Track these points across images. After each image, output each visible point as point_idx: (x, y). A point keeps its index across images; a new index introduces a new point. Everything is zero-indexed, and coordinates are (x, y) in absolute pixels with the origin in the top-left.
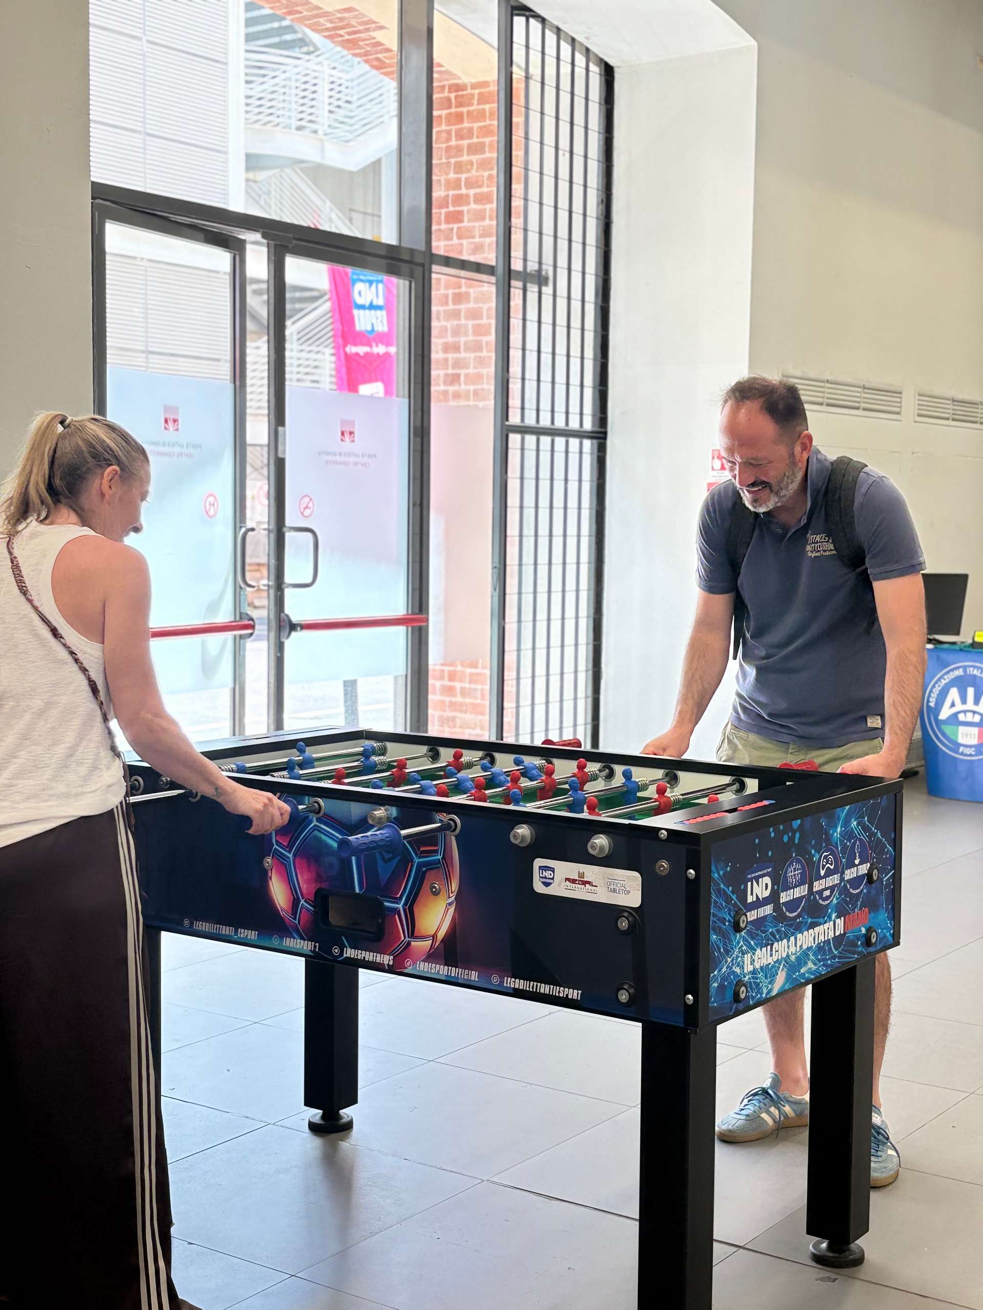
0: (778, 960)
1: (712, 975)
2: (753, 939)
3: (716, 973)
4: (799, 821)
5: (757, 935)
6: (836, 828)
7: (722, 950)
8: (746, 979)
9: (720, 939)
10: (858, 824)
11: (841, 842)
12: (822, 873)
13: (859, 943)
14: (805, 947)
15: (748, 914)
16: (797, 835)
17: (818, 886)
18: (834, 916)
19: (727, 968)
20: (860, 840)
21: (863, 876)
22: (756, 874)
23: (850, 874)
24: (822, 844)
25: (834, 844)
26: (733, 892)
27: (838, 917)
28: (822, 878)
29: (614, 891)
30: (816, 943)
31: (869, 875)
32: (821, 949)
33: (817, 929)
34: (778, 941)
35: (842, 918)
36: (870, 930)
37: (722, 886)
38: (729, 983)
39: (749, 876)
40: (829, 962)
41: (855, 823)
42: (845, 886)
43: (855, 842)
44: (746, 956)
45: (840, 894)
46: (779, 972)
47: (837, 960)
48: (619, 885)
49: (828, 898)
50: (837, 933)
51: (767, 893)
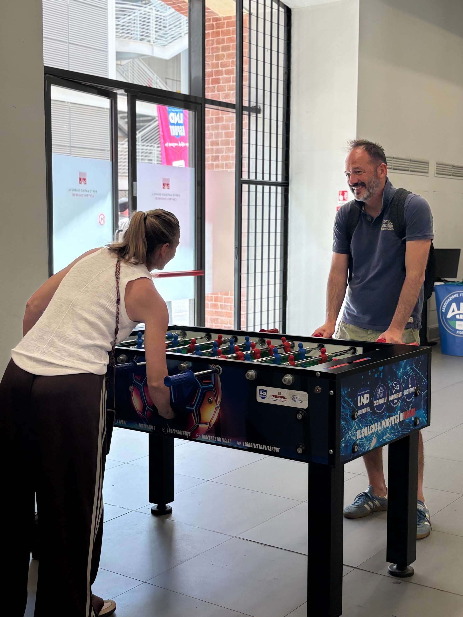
0: (373, 433)
1: (342, 440)
2: (361, 423)
3: (343, 439)
4: (382, 367)
5: (363, 421)
6: (400, 371)
7: (346, 428)
8: (358, 442)
9: (345, 424)
10: (410, 368)
11: (402, 376)
12: (393, 392)
13: (411, 424)
14: (385, 427)
15: (359, 411)
16: (382, 374)
17: (391, 398)
18: (399, 412)
19: (349, 437)
20: (412, 376)
21: (413, 393)
22: (362, 393)
23: (406, 392)
24: (393, 378)
25: (399, 378)
26: (351, 401)
27: (401, 412)
28: (393, 394)
29: (295, 401)
30: (391, 425)
31: (416, 393)
32: (393, 427)
33: (391, 418)
34: (373, 424)
35: (403, 413)
36: (416, 418)
37: (346, 398)
38: (350, 444)
39: (359, 394)
40: (397, 434)
41: (409, 368)
42: (404, 398)
43: (409, 377)
44: (357, 431)
45: (402, 402)
46: (373, 439)
47: (400, 433)
48: (297, 398)
49: (396, 403)
50: (401, 420)
51: (367, 402)
